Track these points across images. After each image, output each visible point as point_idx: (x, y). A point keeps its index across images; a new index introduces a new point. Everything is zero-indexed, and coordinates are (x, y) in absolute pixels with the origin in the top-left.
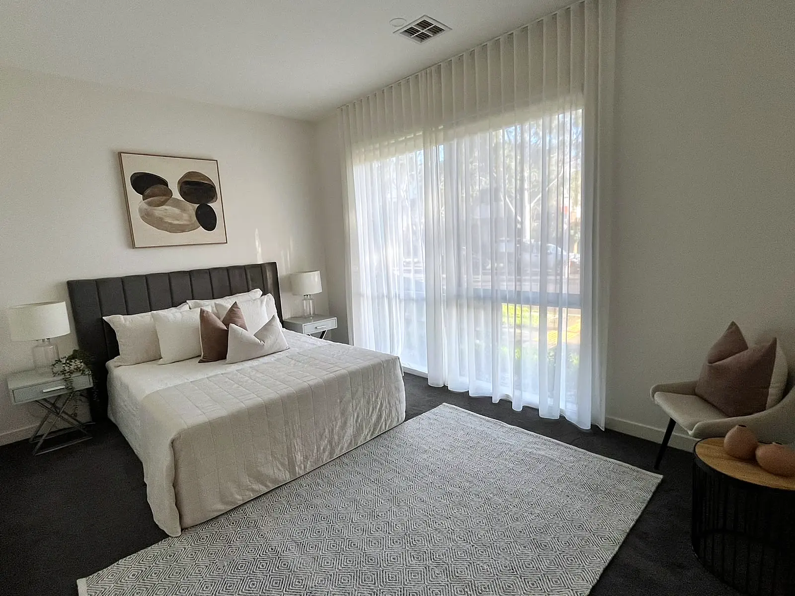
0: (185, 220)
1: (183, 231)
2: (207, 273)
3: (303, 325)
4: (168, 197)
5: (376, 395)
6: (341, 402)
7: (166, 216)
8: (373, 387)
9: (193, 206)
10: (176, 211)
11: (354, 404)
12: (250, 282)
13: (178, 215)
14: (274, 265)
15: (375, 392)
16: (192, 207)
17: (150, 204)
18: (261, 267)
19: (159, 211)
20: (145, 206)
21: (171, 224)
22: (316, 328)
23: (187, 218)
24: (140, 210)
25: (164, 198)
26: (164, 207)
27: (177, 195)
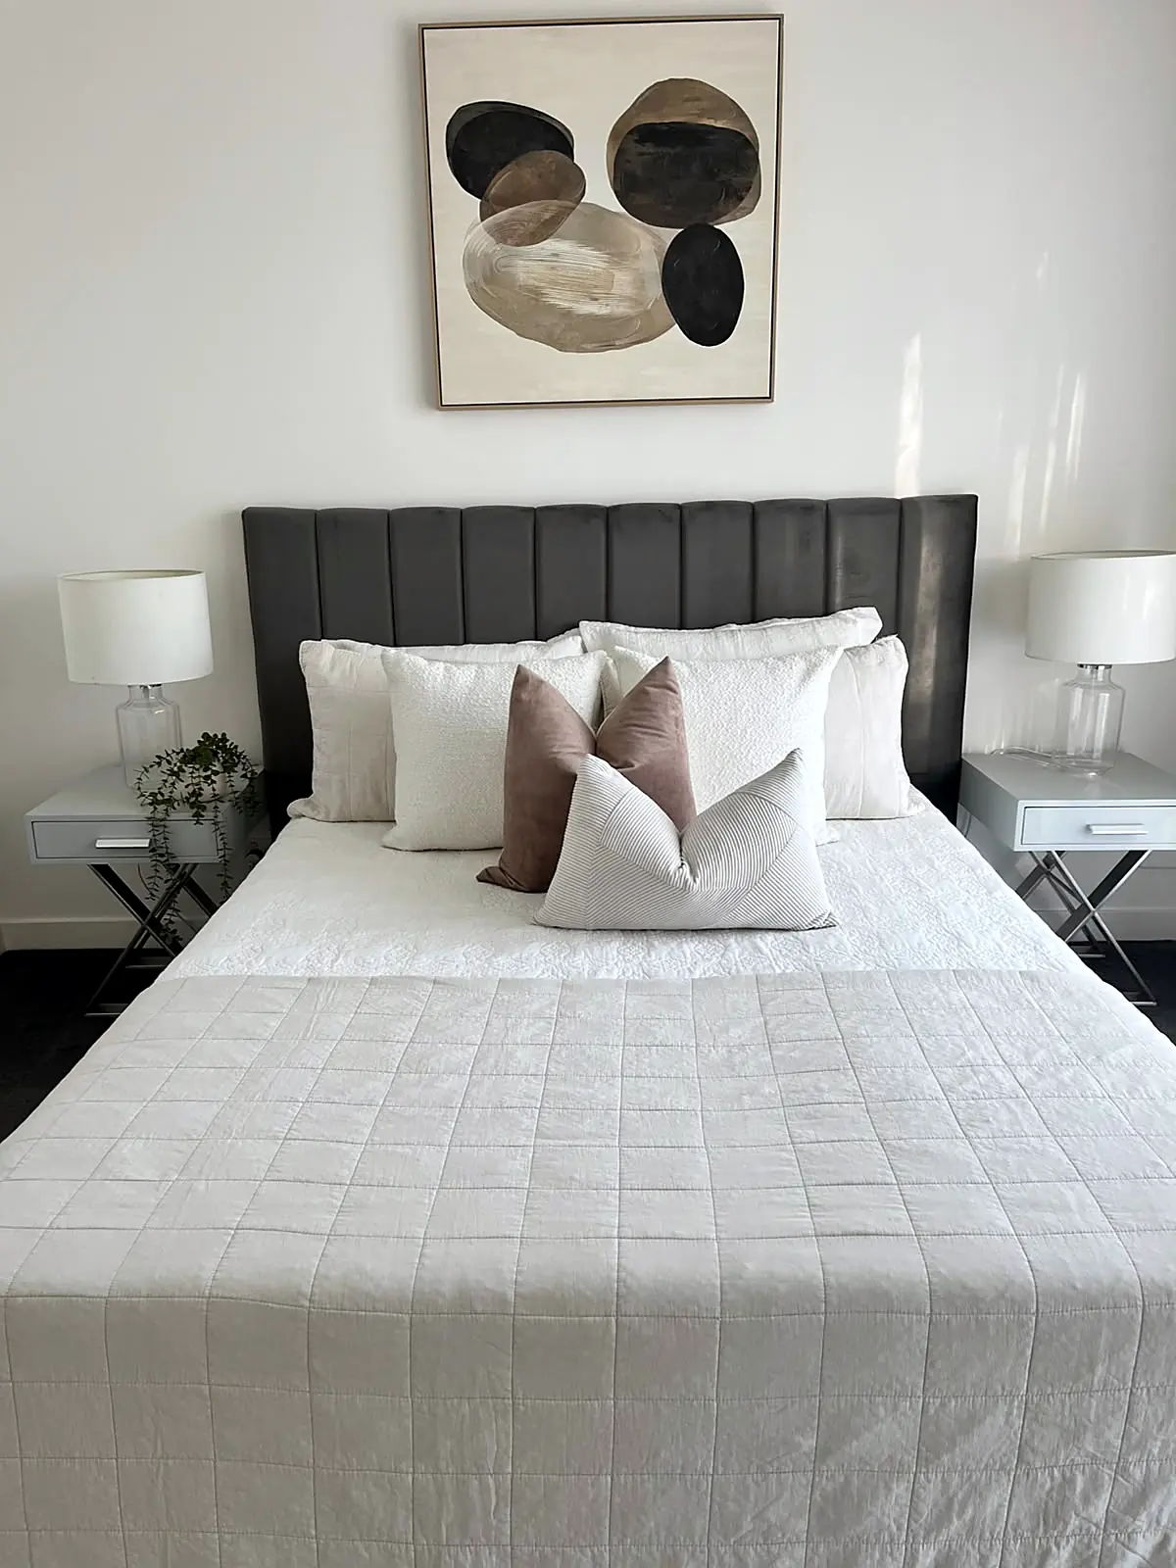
0: (623, 298)
1: (609, 345)
2: (670, 520)
3: (1022, 804)
4: (569, 204)
5: (1128, 1488)
6: (822, 1453)
7: (554, 283)
8: (1113, 1436)
9: (654, 236)
10: (591, 260)
11: (931, 1494)
12: (839, 575)
13: (596, 275)
14: (961, 511)
15: (1122, 1470)
16: (651, 242)
17: (502, 234)
18: (901, 509)
19: (532, 263)
20: (485, 243)
21: (567, 314)
22: (1088, 828)
23: (629, 291)
24: (469, 260)
25: (554, 205)
26: (550, 245)
27: (600, 191)
